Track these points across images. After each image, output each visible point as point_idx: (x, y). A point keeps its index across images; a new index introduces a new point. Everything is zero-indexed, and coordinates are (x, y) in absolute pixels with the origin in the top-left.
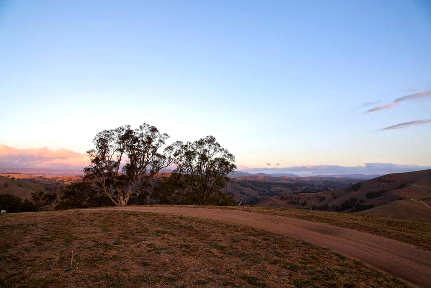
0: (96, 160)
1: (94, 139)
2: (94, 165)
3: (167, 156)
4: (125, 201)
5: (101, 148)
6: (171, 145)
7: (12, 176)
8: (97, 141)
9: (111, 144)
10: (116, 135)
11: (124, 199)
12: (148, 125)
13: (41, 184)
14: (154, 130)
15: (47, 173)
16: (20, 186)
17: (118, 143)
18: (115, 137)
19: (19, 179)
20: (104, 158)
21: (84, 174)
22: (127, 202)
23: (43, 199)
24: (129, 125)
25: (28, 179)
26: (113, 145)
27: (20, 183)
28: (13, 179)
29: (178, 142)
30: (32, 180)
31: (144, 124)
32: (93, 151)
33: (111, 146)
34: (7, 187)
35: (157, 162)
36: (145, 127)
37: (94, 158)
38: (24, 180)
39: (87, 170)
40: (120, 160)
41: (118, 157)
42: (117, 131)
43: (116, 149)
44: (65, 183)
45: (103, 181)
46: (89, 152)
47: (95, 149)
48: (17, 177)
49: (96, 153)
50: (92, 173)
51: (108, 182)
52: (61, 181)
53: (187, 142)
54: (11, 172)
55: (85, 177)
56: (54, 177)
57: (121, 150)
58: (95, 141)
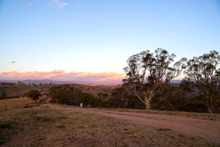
0: (130, 74)
1: (127, 61)
2: (128, 77)
3: (177, 69)
4: (149, 100)
5: (132, 66)
6: (179, 61)
7: (90, 85)
8: (129, 62)
9: (138, 63)
10: (141, 57)
11: (148, 99)
12: (161, 49)
13: (101, 88)
14: (165, 52)
15: (104, 83)
16: (93, 89)
17: (143, 62)
18: (141, 58)
19: (93, 86)
20: (134, 72)
21: (123, 83)
22: (150, 101)
23: (102, 96)
24: (149, 50)
25: (96, 86)
26: (140, 63)
27: (94, 88)
28: (91, 86)
29: (183, 58)
30: (98, 87)
31: (158, 49)
32: (127, 68)
33: (138, 64)
34: (88, 90)
35: (170, 73)
36: (159, 50)
37: (128, 73)
38: (95, 87)
39: (124, 80)
40: (145, 73)
41: (143, 71)
42: (141, 54)
43: (141, 66)
44: (112, 88)
45: (135, 87)
46: (125, 69)
47: (128, 67)
48: (92, 85)
49: (129, 70)
50: (127, 82)
51: (138, 88)
52: (110, 87)
53: (194, 57)
54: (90, 83)
55: (123, 85)
56: (107, 85)
57: (145, 67)
58: (128, 62)
